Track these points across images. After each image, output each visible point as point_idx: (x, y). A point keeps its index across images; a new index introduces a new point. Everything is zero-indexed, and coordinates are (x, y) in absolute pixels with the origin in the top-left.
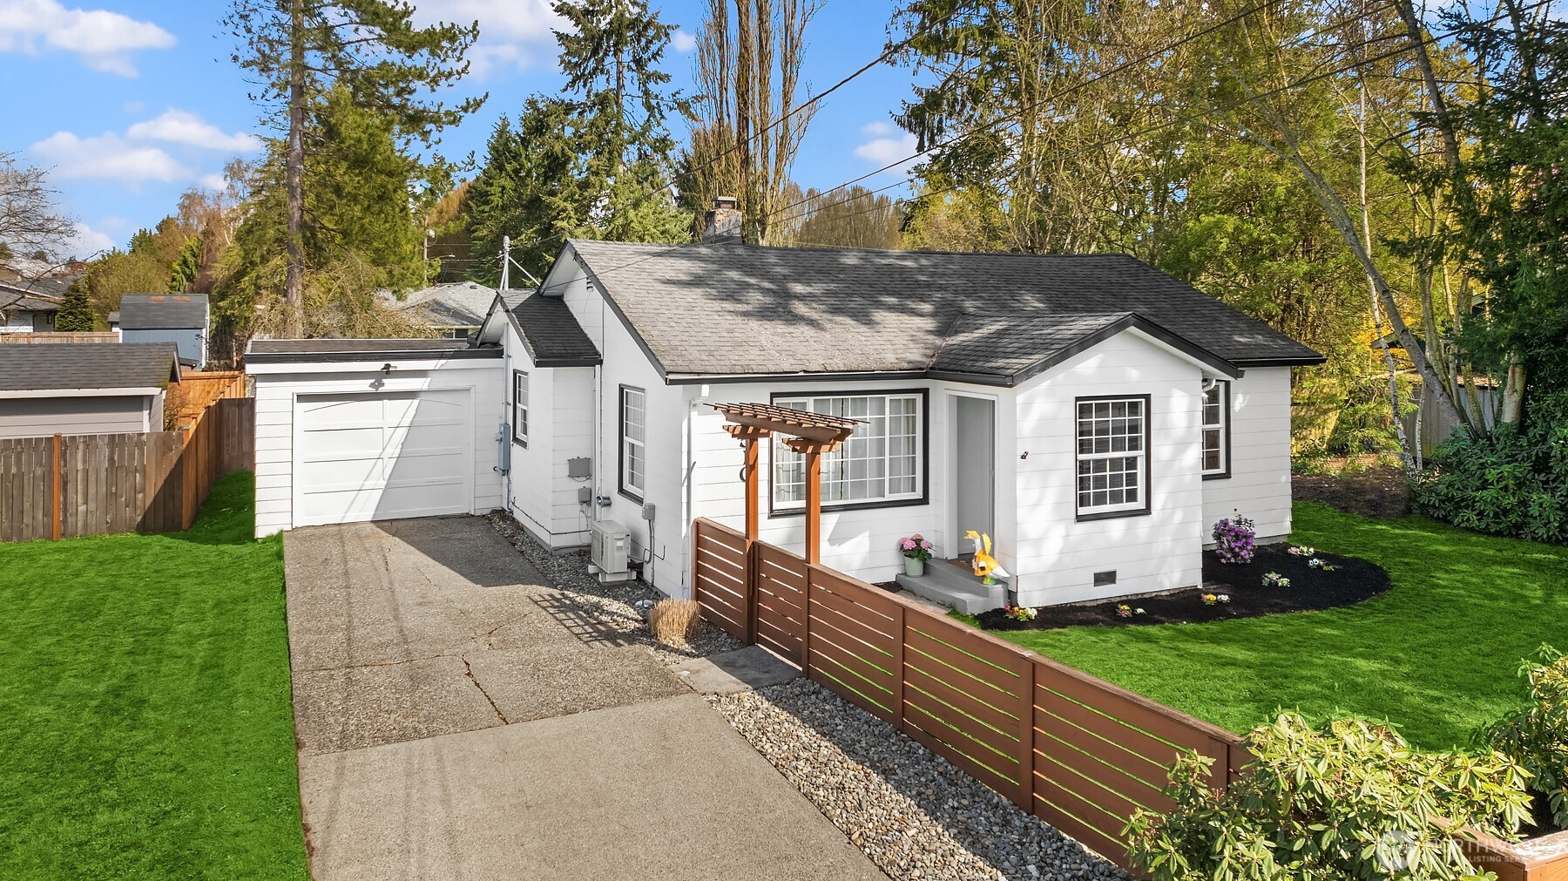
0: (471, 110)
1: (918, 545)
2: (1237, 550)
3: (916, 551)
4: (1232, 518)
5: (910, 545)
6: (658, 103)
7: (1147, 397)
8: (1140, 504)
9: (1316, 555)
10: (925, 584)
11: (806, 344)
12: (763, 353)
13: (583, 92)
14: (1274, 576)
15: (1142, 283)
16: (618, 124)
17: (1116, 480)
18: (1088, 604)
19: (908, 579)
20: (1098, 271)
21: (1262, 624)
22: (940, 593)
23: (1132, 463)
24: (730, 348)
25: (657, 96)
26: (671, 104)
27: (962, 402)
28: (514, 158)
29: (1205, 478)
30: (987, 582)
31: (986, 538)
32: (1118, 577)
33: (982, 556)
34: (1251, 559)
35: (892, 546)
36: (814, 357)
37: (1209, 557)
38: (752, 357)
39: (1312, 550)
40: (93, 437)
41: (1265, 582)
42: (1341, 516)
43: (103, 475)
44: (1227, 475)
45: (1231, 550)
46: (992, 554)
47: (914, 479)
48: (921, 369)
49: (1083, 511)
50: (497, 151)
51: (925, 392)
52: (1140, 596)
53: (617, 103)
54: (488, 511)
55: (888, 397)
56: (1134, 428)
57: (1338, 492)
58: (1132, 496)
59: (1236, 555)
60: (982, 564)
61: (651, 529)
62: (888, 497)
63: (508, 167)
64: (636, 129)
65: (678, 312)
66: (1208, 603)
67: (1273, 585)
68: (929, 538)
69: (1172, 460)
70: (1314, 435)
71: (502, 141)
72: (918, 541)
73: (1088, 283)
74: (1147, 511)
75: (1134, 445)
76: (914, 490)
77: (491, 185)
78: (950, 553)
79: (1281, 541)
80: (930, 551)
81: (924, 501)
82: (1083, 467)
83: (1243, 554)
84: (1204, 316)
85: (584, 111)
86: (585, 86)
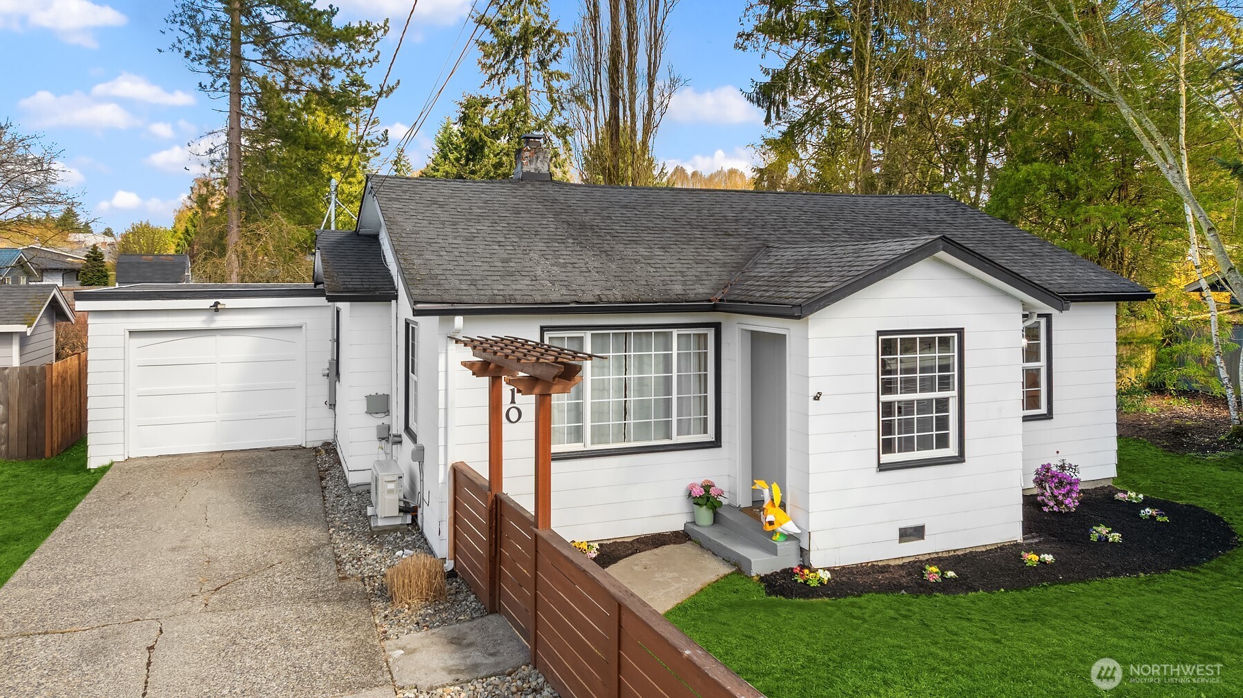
0: (384, 95)
1: (707, 491)
2: (1060, 498)
3: (705, 498)
4: (1054, 462)
5: (698, 492)
6: (559, 97)
7: (960, 332)
8: (952, 451)
9: (1146, 503)
10: (713, 535)
11: (587, 274)
12: (534, 283)
13: (498, 88)
14: (1103, 530)
15: (959, 220)
16: (526, 114)
17: (924, 424)
18: (892, 563)
19: (696, 528)
20: (914, 210)
21: (1093, 592)
22: (725, 548)
23: (942, 404)
24: (498, 278)
25: (558, 91)
26: (569, 97)
27: (756, 337)
28: (455, 149)
29: (1026, 419)
30: (777, 537)
31: (775, 487)
32: (927, 532)
33: (770, 509)
34: (1077, 507)
35: (681, 492)
36: (591, 288)
37: (1031, 503)
38: (519, 287)
39: (1141, 496)
41: (1094, 537)
42: (1165, 456)
44: (1049, 416)
45: (1054, 497)
46: (783, 506)
47: (706, 420)
48: (710, 301)
49: (887, 458)
50: (443, 144)
51: (717, 327)
52: (952, 553)
53: (525, 97)
54: (319, 444)
55: (675, 332)
56: (945, 368)
57: (1158, 430)
58: (943, 442)
59: (1059, 503)
60: (770, 518)
61: (421, 471)
62: (676, 439)
63: (451, 156)
64: (541, 118)
65: (455, 241)
66: (1029, 564)
67: (1103, 540)
68: (721, 484)
70: (1131, 374)
71: (446, 135)
72: (707, 487)
73: (904, 220)
74: (960, 458)
75: (945, 384)
76: (705, 432)
77: (438, 171)
78: (744, 501)
79: (1105, 484)
80: (721, 499)
81: (717, 443)
82: (887, 409)
83: (1067, 502)
84: (1023, 251)
85: (498, 105)
86: (499, 83)
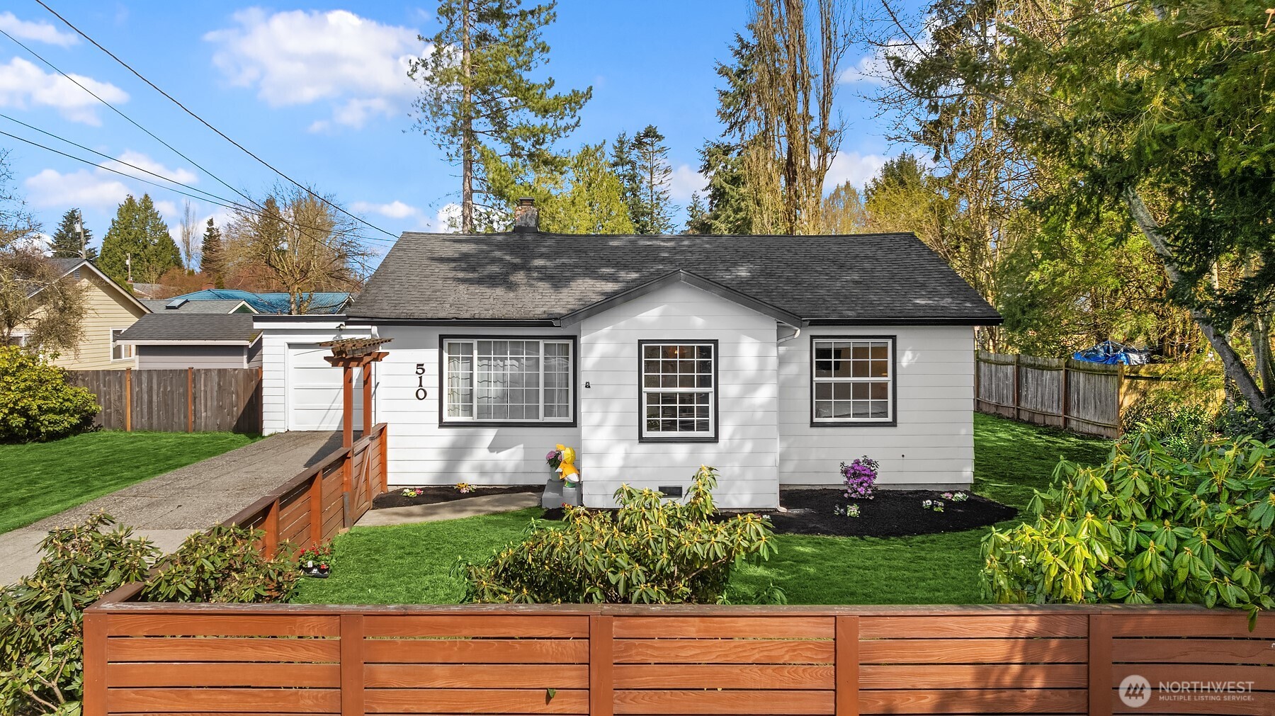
7: (715, 343)
8: (710, 434)
13: (739, 135)
14: (853, 508)
23: (702, 398)
30: (566, 484)
31: (568, 451)
32: (684, 492)
33: (562, 465)
35: (544, 457)
40: (210, 370)
41: (838, 512)
43: (215, 394)
44: (891, 424)
47: (567, 406)
49: (648, 434)
51: (574, 339)
55: (542, 343)
56: (703, 368)
58: (703, 426)
60: (559, 470)
62: (543, 419)
69: (740, 398)
74: (715, 439)
75: (703, 382)
76: (567, 415)
81: (574, 424)
82: (651, 398)
85: (742, 151)
86: (740, 130)
